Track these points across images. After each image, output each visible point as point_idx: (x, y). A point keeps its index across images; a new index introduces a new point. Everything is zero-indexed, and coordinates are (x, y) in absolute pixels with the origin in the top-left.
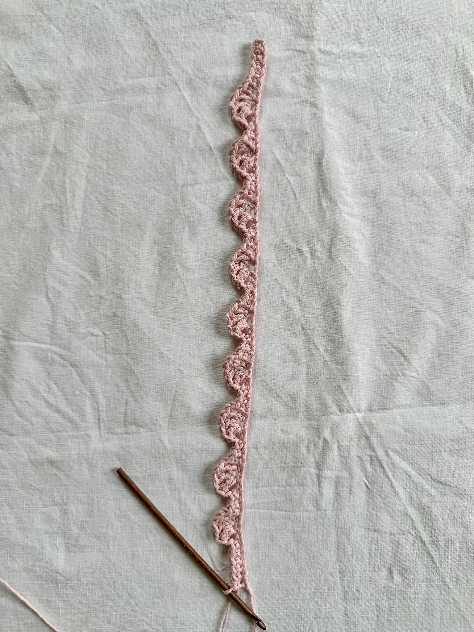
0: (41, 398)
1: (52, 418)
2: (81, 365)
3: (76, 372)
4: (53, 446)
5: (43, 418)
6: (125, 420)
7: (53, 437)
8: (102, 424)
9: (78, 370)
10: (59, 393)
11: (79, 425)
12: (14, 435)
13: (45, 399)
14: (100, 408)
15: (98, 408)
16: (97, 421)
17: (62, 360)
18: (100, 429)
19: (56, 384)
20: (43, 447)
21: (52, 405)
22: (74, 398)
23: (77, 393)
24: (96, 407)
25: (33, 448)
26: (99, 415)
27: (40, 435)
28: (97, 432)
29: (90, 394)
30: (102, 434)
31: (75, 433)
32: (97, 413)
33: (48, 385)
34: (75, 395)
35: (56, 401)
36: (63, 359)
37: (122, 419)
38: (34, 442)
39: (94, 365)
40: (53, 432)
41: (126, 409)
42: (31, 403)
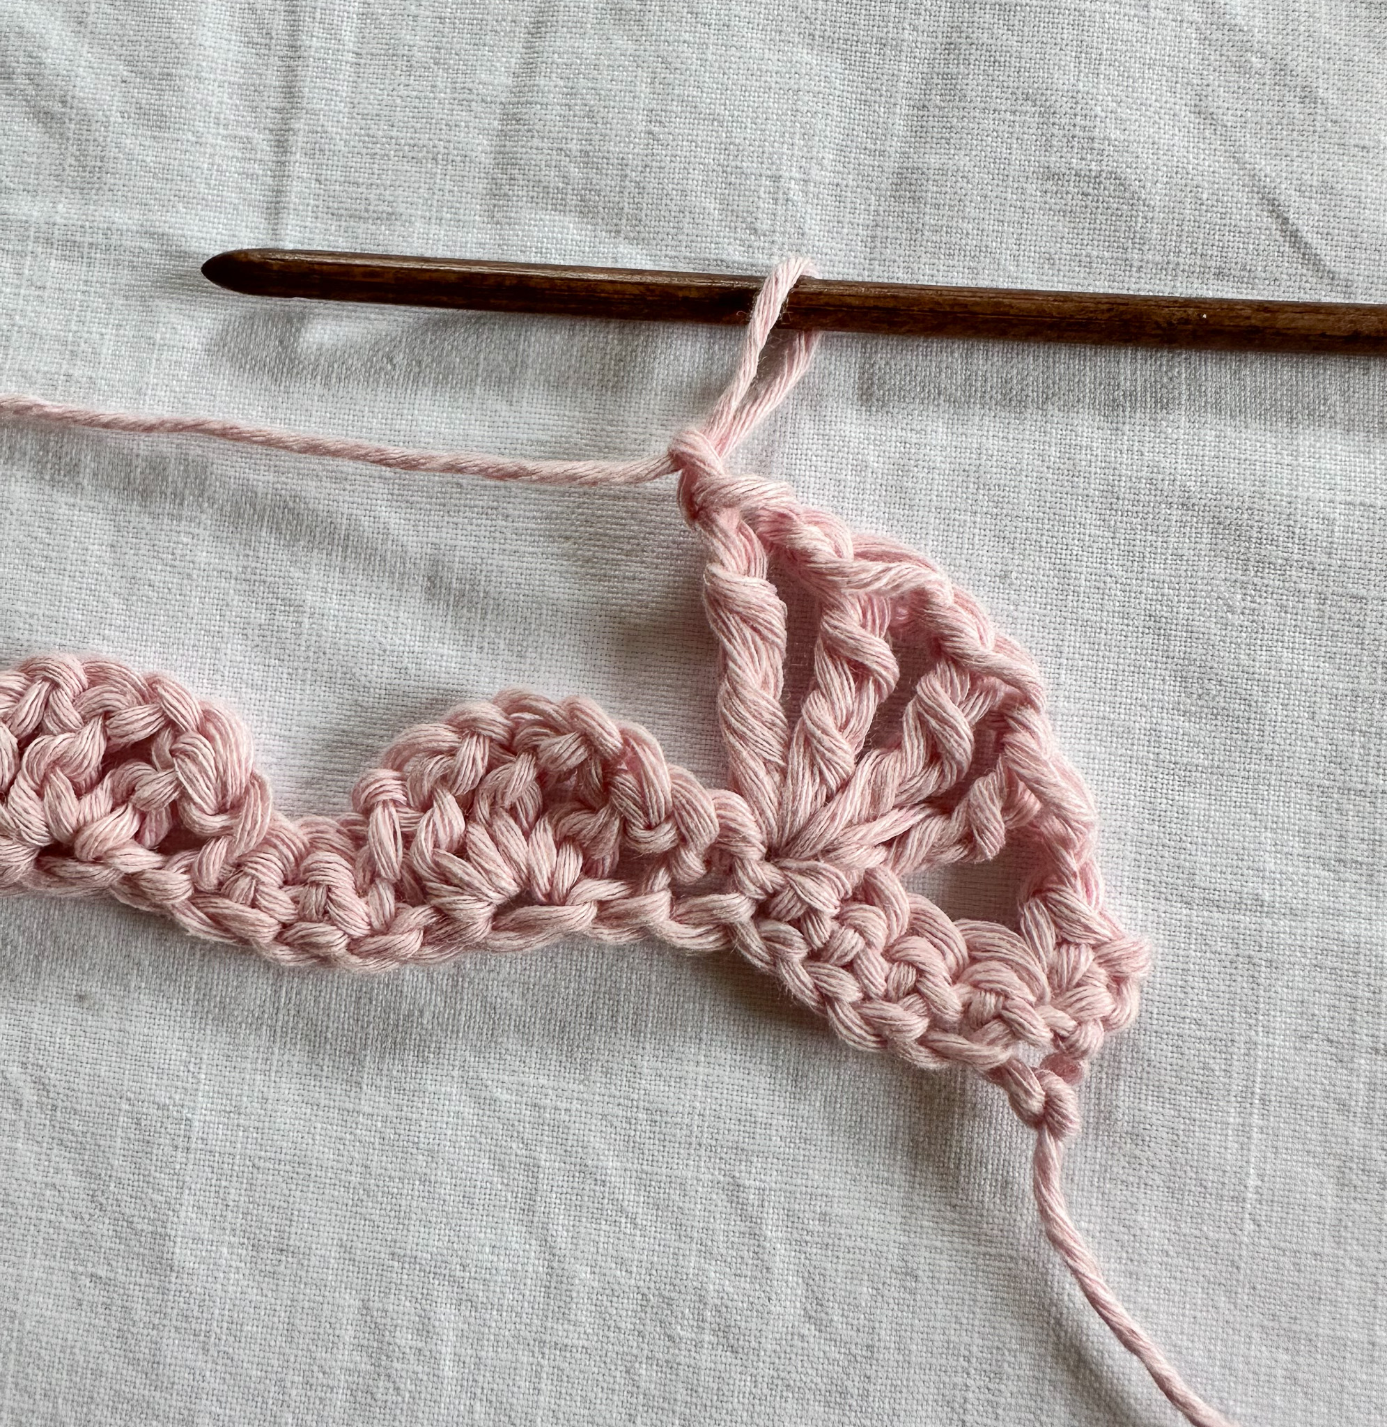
6: (505, 161)
11: (112, 152)
31: (65, 210)
32: (273, 79)
37: (481, 147)
41: (529, 67)
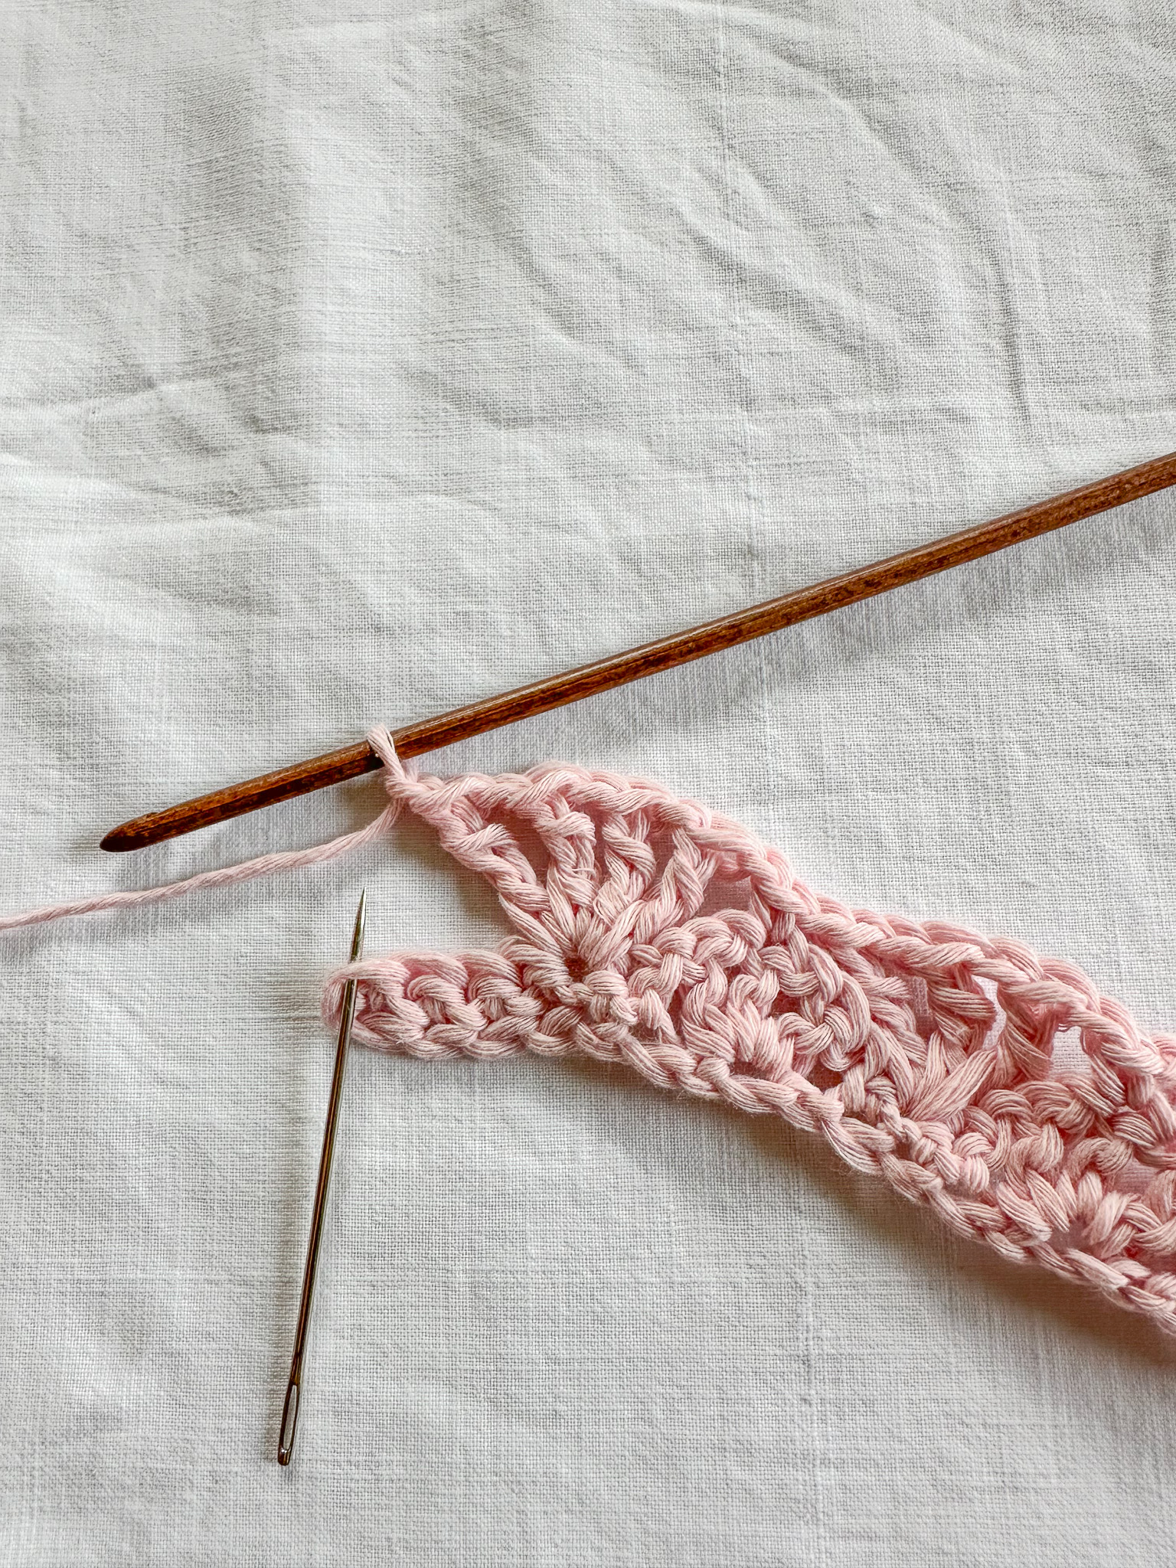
0: (685, 237)
1: (744, 332)
2: (895, 83)
3: (869, 117)
4: (751, 472)
5: (689, 335)
7: (750, 428)
8: (1026, 356)
9: (879, 107)
10: (779, 216)
12: (529, 422)
13: (700, 240)
14: (1015, 279)
15: (1000, 276)
16: (997, 345)
17: (786, 68)
18: (1016, 384)
19: (760, 177)
20: (691, 481)
21: (740, 267)
22: (861, 234)
23: (877, 210)
24: (989, 272)
25: (636, 484)
26: (1007, 311)
27: (676, 417)
28: (1002, 399)
29: (951, 215)
30: (1034, 410)
33: (715, 181)
34: (869, 218)
35: (763, 249)
36: (792, 58)
38: (643, 453)
39: (959, 79)
40: (748, 403)
42: (625, 263)
